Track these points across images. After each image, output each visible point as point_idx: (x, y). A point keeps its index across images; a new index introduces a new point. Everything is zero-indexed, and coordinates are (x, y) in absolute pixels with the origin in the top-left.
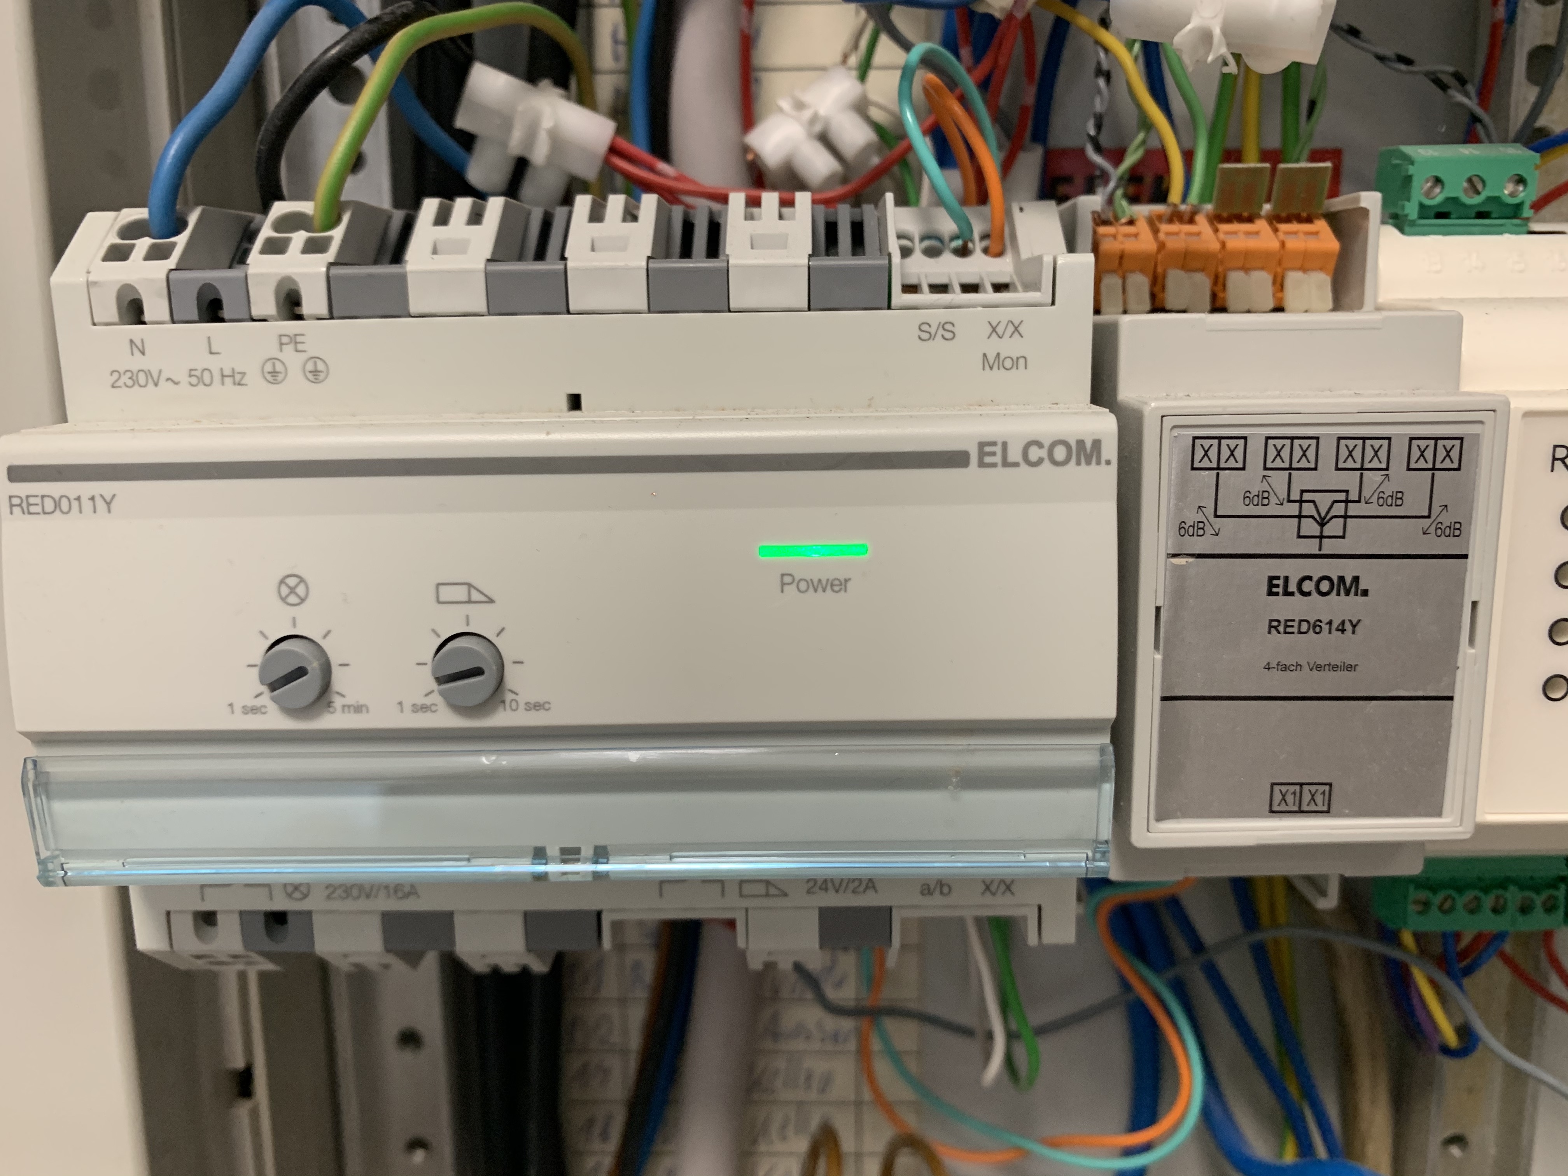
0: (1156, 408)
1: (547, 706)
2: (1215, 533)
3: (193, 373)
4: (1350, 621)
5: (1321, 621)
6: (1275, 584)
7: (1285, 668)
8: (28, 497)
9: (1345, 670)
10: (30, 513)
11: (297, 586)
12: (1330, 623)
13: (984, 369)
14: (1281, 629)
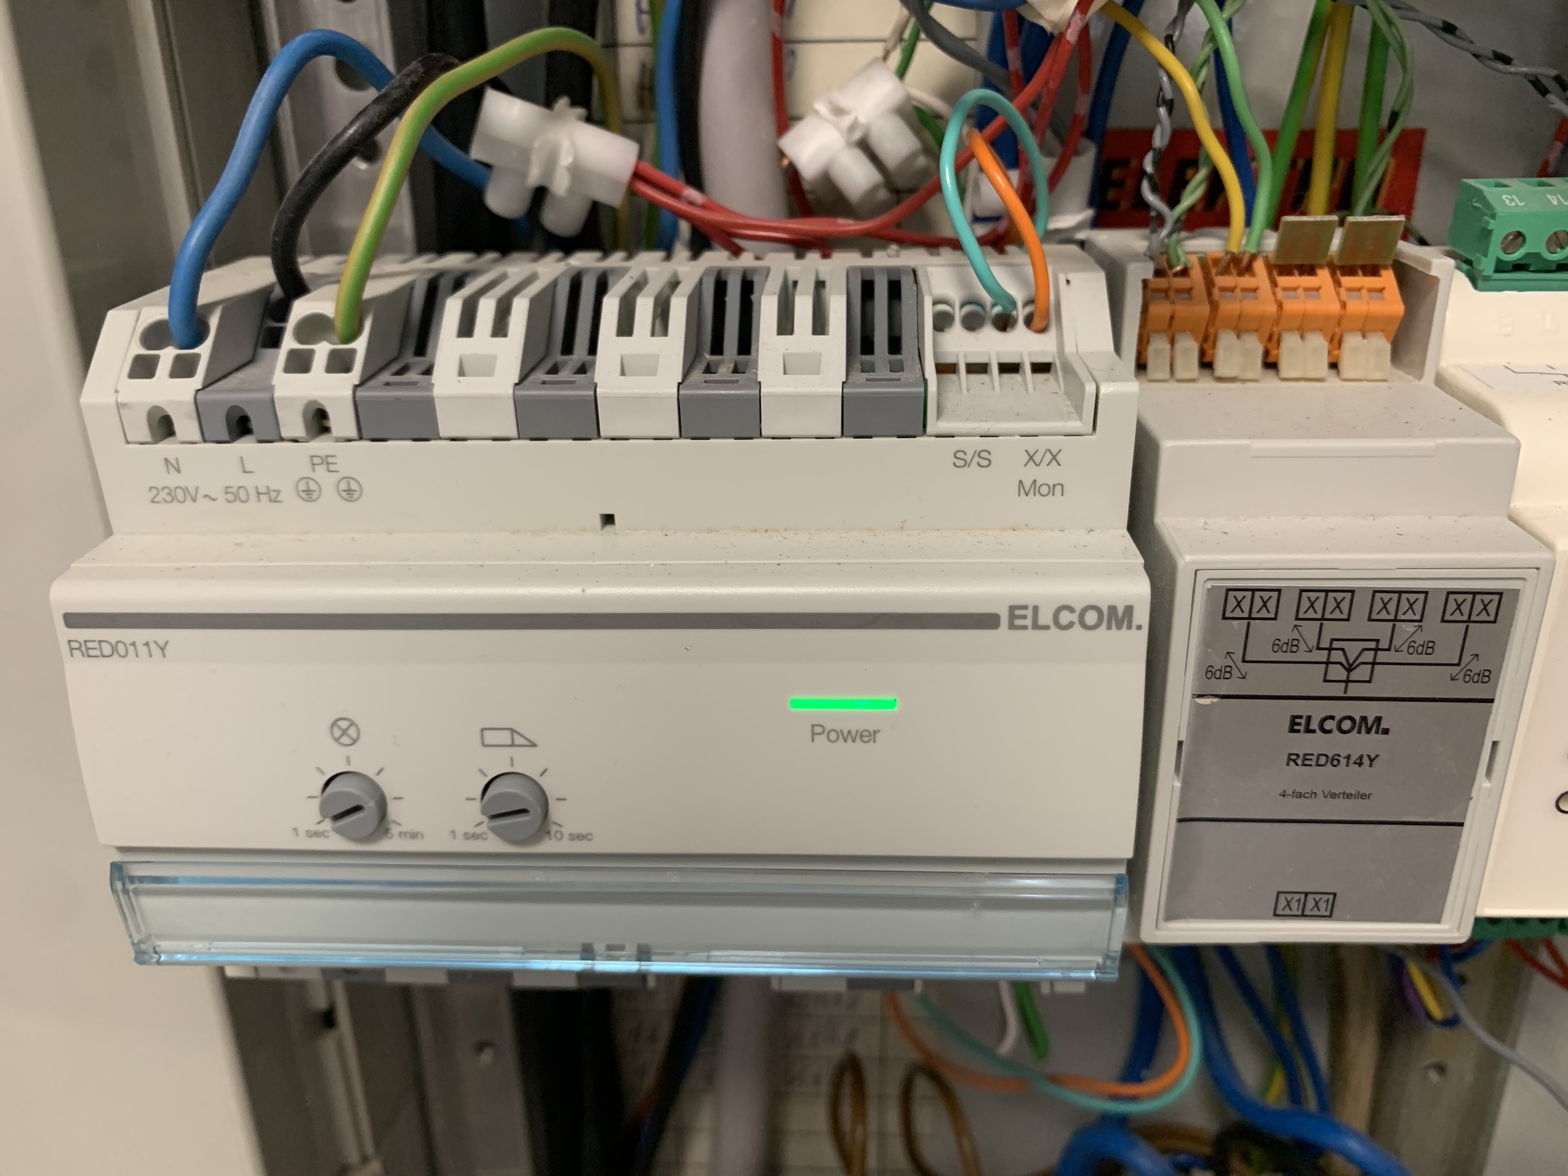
0: (1192, 563)
1: (589, 837)
2: (1241, 676)
3: (229, 490)
4: (1369, 756)
5: (1339, 756)
6: (1297, 723)
7: (1300, 795)
8: (86, 642)
9: (1360, 798)
10: (89, 656)
11: (348, 728)
12: (1348, 757)
13: (1019, 495)
14: (1299, 762)
